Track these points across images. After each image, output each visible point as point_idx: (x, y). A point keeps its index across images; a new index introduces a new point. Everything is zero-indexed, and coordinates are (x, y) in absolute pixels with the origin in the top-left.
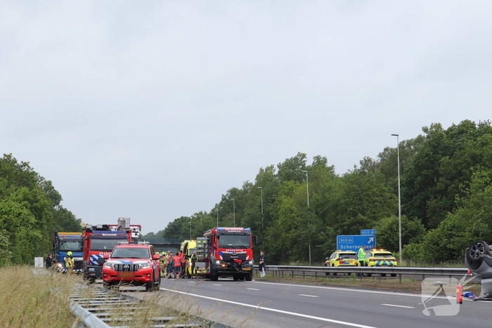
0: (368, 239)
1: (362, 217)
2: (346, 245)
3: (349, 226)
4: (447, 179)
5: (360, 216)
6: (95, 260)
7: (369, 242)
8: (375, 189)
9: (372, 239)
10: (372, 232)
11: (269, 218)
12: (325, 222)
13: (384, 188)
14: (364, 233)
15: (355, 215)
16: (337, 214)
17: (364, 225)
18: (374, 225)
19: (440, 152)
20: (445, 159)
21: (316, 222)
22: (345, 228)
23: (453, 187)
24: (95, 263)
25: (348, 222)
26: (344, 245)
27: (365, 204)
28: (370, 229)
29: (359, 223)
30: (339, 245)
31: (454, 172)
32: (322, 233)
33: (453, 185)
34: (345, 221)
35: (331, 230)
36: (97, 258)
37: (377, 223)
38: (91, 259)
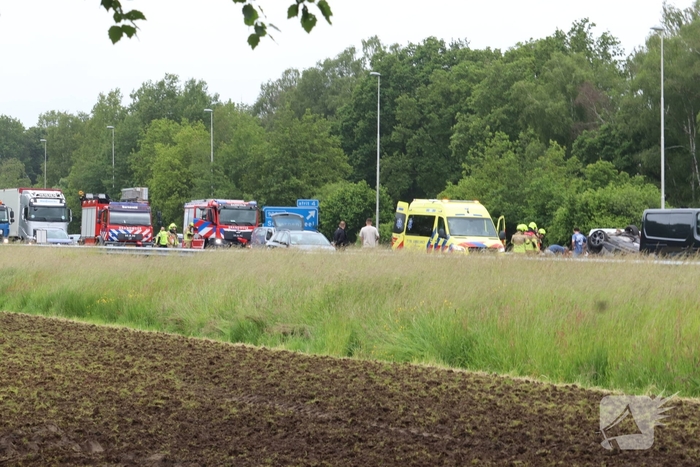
0: (306, 212)
1: (297, 181)
3: (278, 193)
4: (407, 127)
5: (294, 180)
6: (114, 235)
7: (308, 218)
8: (316, 142)
9: (312, 214)
10: (313, 204)
13: (328, 140)
14: (302, 204)
16: (259, 177)
17: (300, 192)
18: (313, 194)
19: (392, 84)
20: (403, 98)
21: (227, 187)
22: (272, 195)
23: (415, 140)
24: (114, 238)
25: (276, 187)
27: (301, 163)
28: (310, 198)
29: (293, 189)
31: (418, 117)
33: (415, 137)
34: (273, 186)
36: (116, 233)
37: (319, 190)
38: (110, 235)
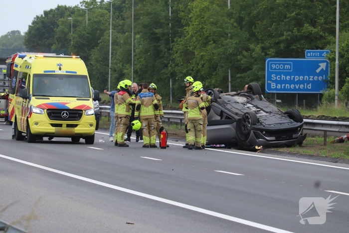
0: (316, 64)
1: (311, 28)
2: (280, 74)
3: (289, 43)
5: (308, 28)
7: (318, 71)
9: (323, 66)
10: (324, 54)
11: (178, 23)
12: (253, 35)
14: (311, 55)
15: (299, 24)
17: (313, 42)
22: (282, 45)
25: (286, 35)
26: (277, 74)
28: (322, 48)
29: (305, 38)
30: (270, 74)
32: (245, 53)
35: (257, 49)
